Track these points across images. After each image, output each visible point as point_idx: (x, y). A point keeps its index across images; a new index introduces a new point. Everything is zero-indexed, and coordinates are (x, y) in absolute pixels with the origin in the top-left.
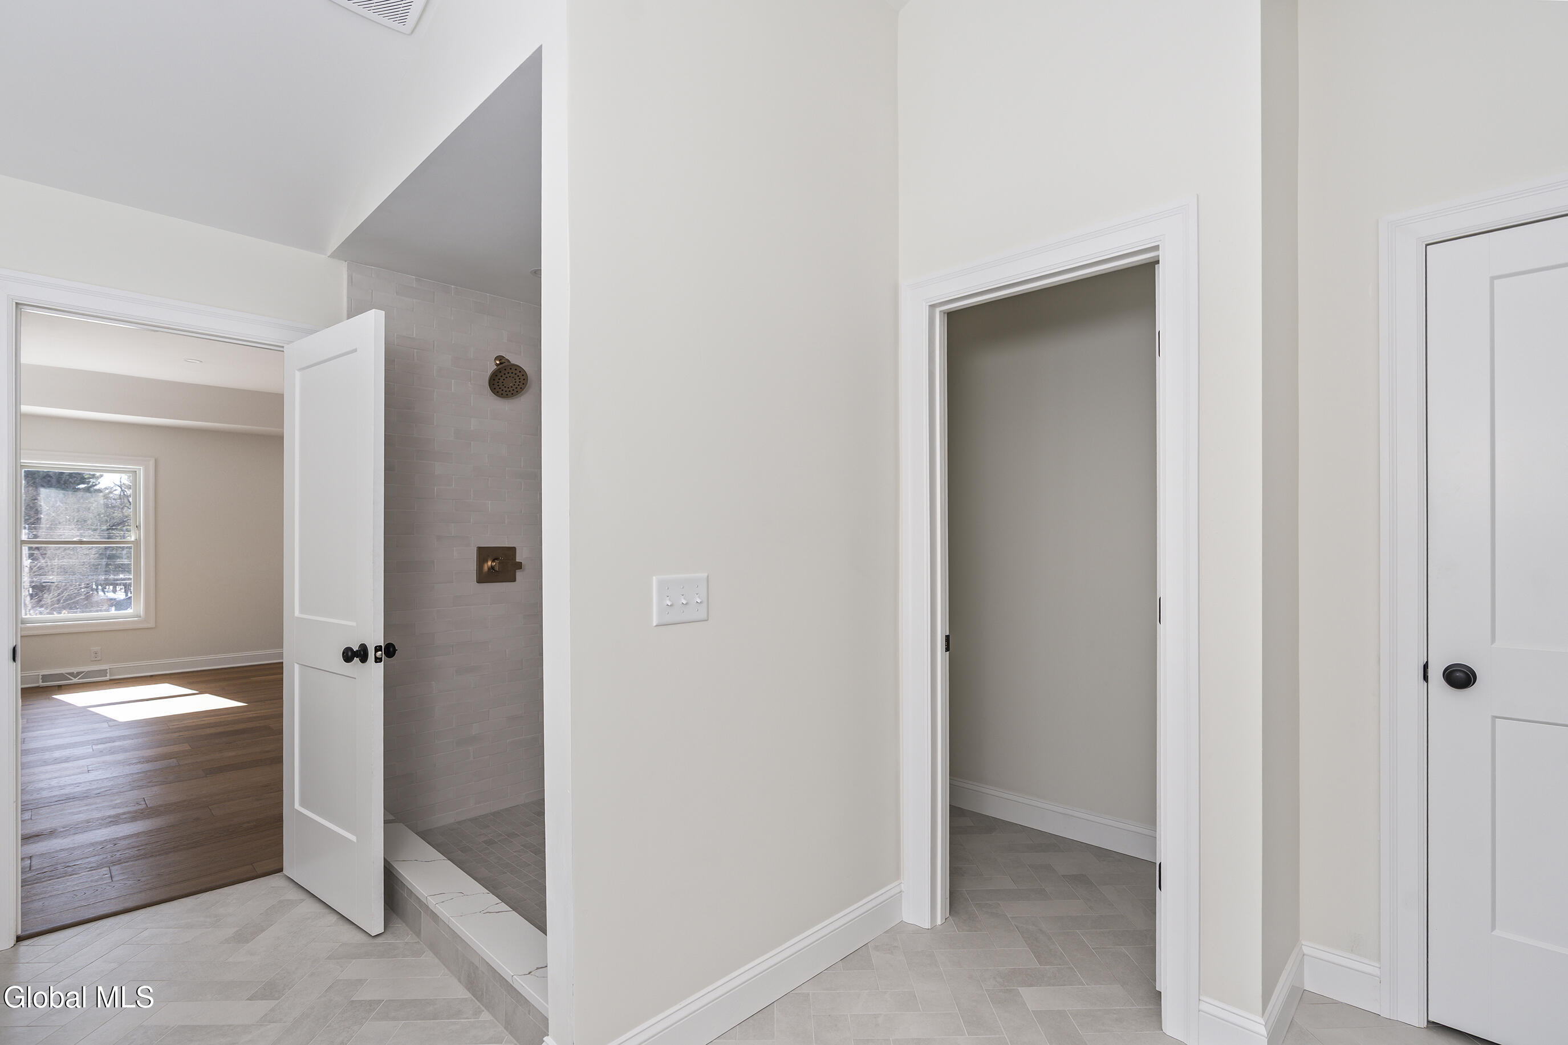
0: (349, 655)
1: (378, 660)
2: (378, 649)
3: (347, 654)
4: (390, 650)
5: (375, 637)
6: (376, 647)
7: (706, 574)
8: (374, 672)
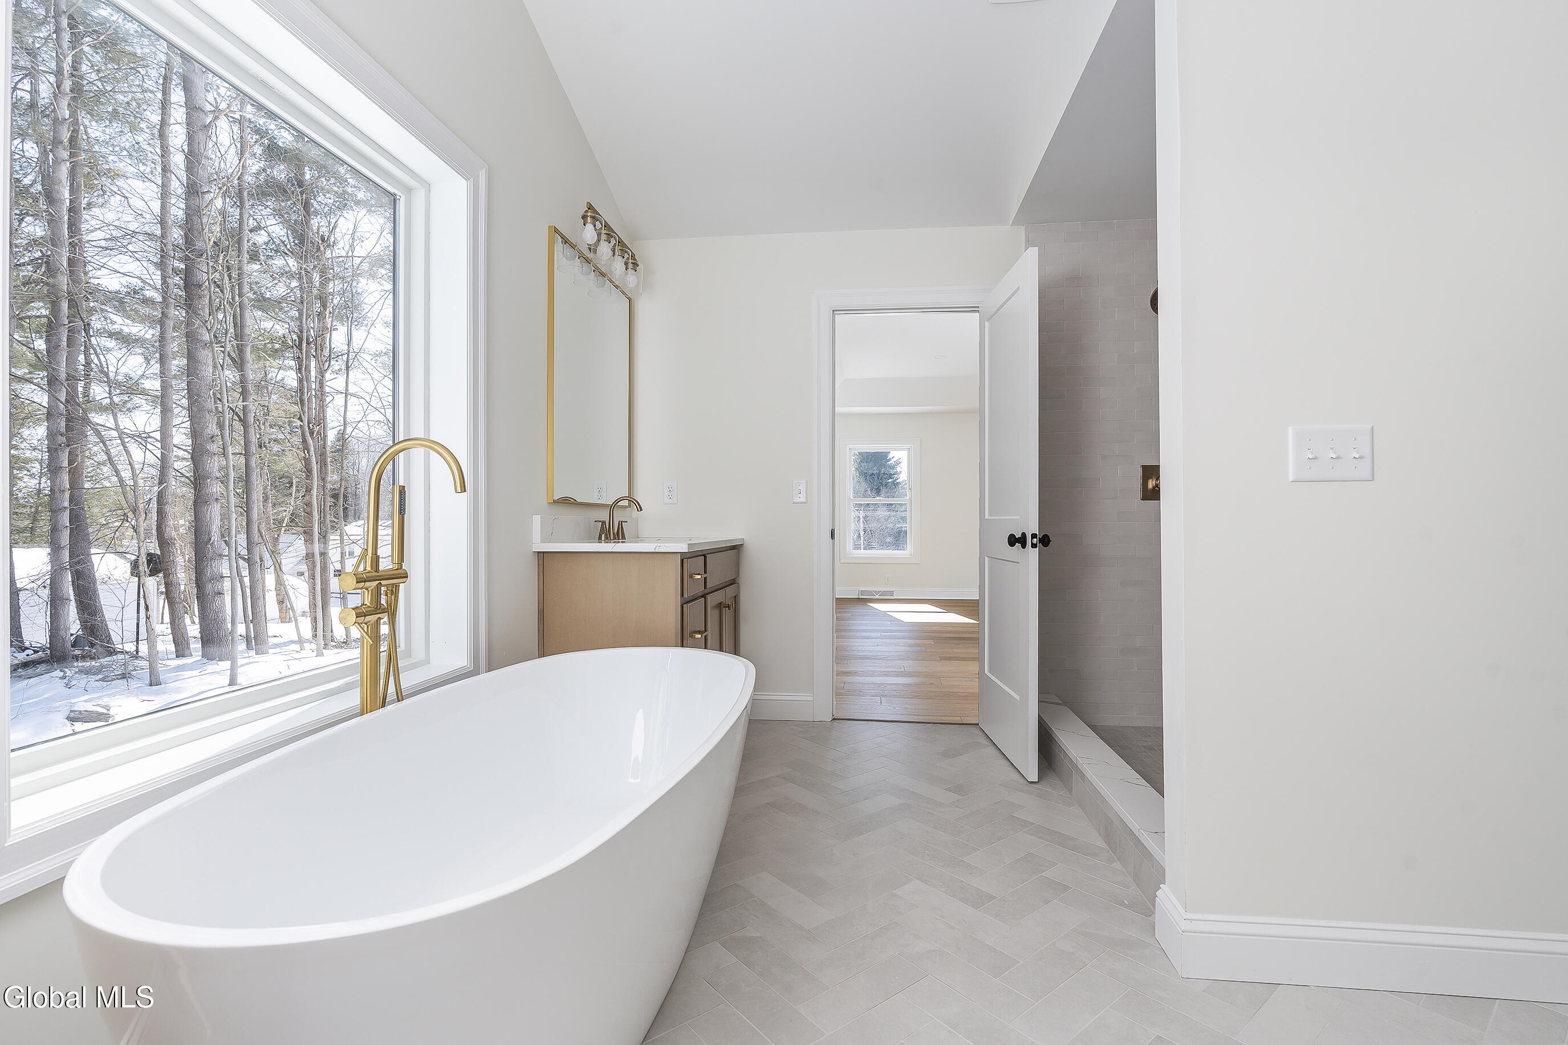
0: (1012, 540)
1: (1034, 546)
2: (1034, 536)
3: (1011, 540)
4: (1045, 541)
5: (1032, 527)
6: (1032, 535)
7: (1371, 426)
8: (1032, 555)
